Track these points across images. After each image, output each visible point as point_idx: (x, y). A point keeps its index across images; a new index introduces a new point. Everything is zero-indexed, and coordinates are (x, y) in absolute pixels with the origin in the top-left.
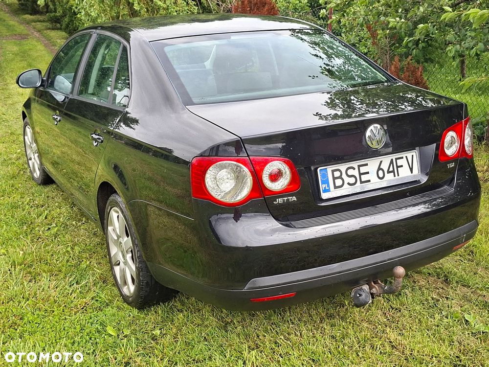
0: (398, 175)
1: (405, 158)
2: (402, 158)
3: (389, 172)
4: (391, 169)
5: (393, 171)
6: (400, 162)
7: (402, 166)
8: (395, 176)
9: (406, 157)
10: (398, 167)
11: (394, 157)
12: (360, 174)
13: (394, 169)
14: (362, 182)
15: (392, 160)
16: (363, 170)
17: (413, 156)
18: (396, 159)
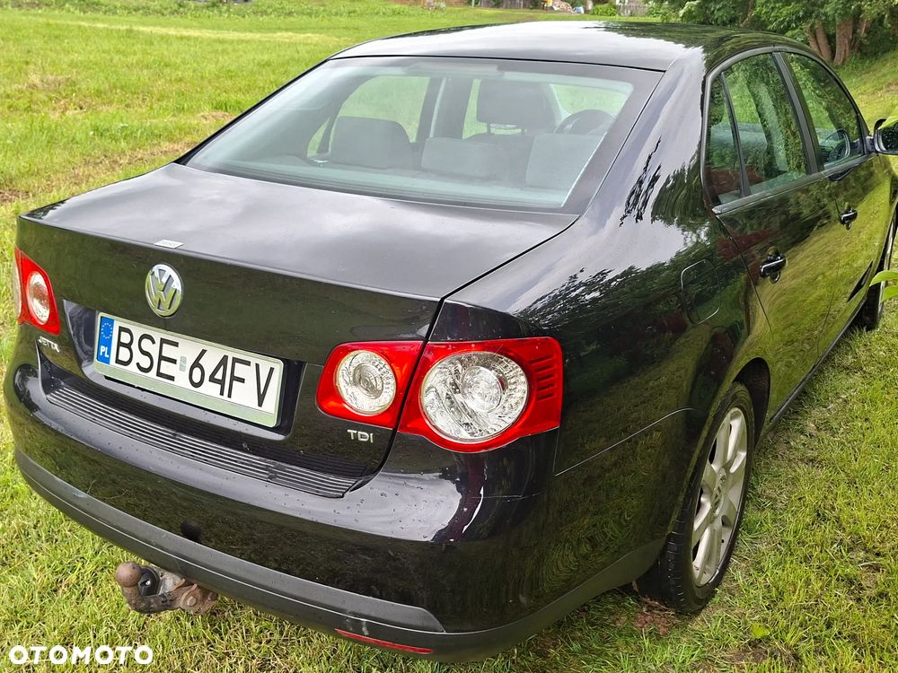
0: (229, 396)
1: (253, 367)
2: (248, 363)
3: (212, 379)
4: (219, 376)
5: (222, 382)
6: (240, 370)
7: (242, 380)
8: (222, 394)
9: (257, 365)
10: (233, 378)
11: (233, 353)
12: (161, 358)
13: (225, 378)
14: (159, 374)
15: (225, 358)
16: (168, 351)
17: (272, 370)
18: (235, 360)
